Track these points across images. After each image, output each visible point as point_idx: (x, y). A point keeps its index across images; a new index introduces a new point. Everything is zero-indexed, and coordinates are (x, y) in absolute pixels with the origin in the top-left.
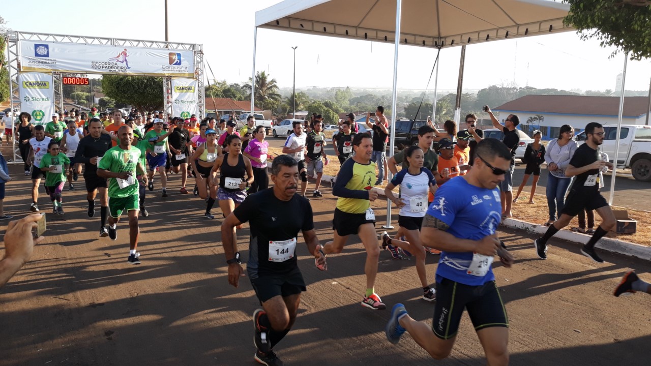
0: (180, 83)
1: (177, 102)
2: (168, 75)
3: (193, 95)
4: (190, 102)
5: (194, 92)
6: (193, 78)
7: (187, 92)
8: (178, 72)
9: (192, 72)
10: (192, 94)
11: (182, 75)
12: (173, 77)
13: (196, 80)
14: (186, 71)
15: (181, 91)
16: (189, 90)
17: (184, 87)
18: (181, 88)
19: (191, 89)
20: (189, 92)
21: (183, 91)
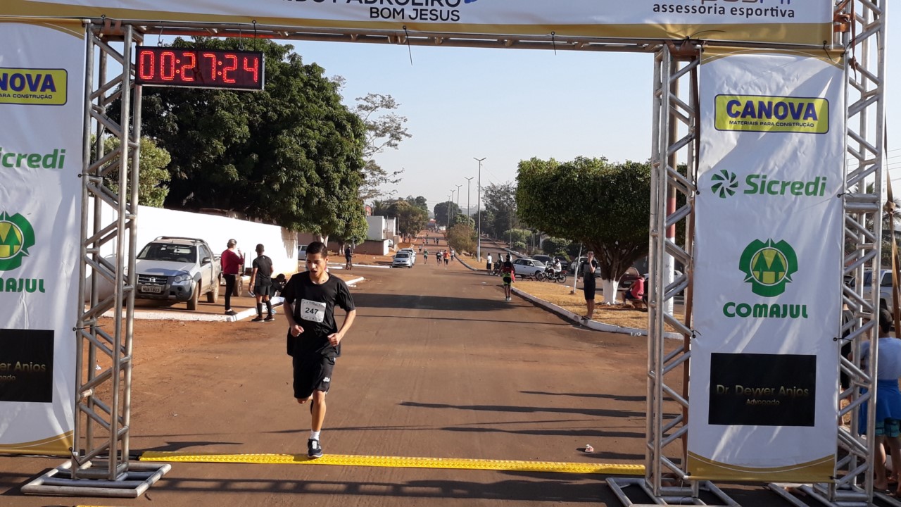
0: (749, 77)
1: (726, 184)
2: (682, 35)
3: (820, 146)
4: (797, 188)
5: (824, 131)
6: (824, 51)
7: (785, 128)
8: (739, 19)
9: (818, 19)
10: (810, 140)
11: (762, 36)
12: (707, 46)
13: (841, 62)
14: (786, 11)
15: (751, 123)
16: (796, 121)
17: (770, 103)
18: (749, 104)
19: (810, 116)
20: (796, 128)
21: (765, 124)
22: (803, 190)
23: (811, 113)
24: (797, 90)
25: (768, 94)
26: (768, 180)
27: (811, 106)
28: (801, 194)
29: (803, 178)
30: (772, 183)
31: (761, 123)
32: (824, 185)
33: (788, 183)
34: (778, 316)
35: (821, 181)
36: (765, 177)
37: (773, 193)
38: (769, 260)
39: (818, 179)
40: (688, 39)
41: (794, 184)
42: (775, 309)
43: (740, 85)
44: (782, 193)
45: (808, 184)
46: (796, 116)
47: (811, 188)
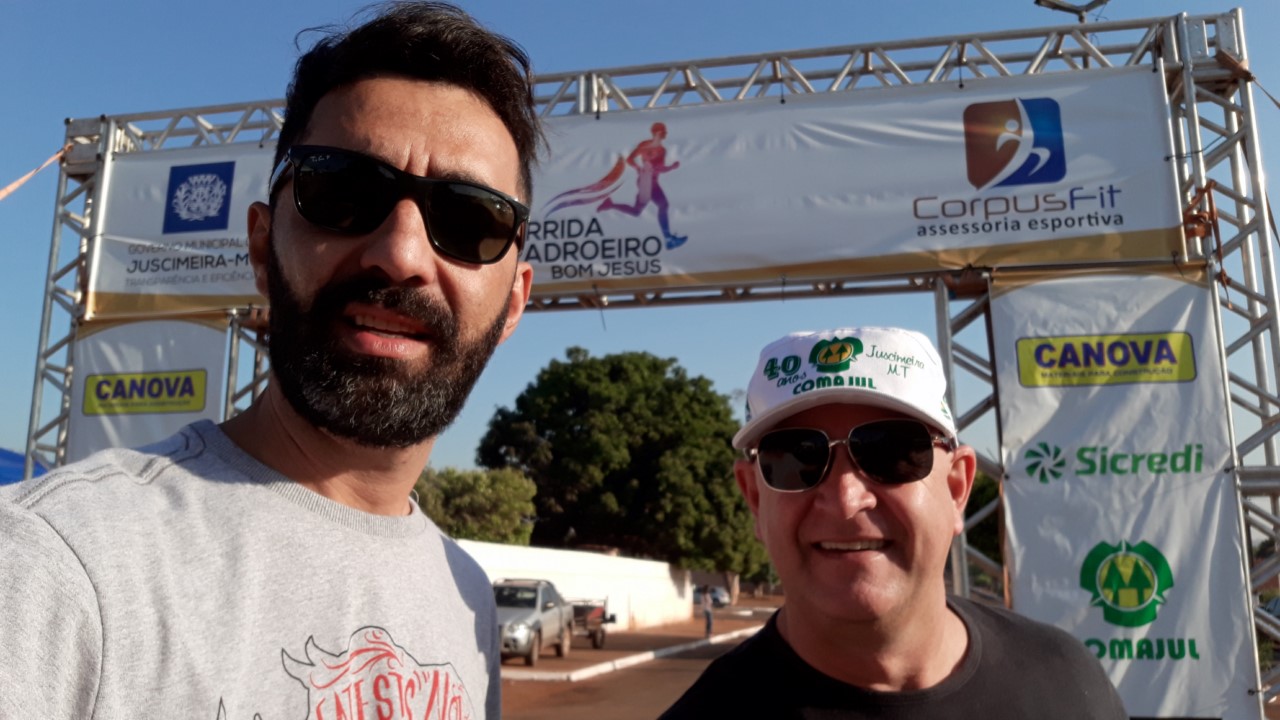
0: (1063, 309)
1: (1048, 463)
2: (959, 264)
3: (1185, 400)
4: (1158, 462)
6: (1175, 266)
8: (1042, 235)
9: (1160, 223)
10: (1170, 392)
11: (1078, 254)
12: (999, 274)
13: (1204, 278)
14: (1109, 218)
15: (1075, 374)
16: (1143, 367)
17: (1100, 345)
18: (1068, 348)
19: (1165, 357)
20: (1144, 377)
21: (1096, 373)
22: (1167, 465)
23: (1165, 352)
24: (1139, 322)
25: (1095, 330)
26: (1110, 454)
27: (1164, 344)
28: (1165, 470)
29: (1165, 448)
30: (1115, 458)
31: (1091, 373)
32: (1199, 456)
33: (1142, 457)
34: (1150, 656)
35: (1194, 452)
36: (1105, 449)
37: (1121, 472)
38: (1127, 571)
39: (1189, 449)
40: (970, 267)
41: (1151, 458)
42: (1144, 647)
43: (1051, 324)
44: (1135, 470)
45: (1174, 457)
46: (1143, 359)
47: (1180, 462)
